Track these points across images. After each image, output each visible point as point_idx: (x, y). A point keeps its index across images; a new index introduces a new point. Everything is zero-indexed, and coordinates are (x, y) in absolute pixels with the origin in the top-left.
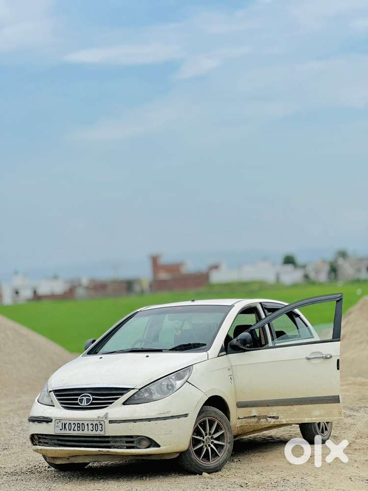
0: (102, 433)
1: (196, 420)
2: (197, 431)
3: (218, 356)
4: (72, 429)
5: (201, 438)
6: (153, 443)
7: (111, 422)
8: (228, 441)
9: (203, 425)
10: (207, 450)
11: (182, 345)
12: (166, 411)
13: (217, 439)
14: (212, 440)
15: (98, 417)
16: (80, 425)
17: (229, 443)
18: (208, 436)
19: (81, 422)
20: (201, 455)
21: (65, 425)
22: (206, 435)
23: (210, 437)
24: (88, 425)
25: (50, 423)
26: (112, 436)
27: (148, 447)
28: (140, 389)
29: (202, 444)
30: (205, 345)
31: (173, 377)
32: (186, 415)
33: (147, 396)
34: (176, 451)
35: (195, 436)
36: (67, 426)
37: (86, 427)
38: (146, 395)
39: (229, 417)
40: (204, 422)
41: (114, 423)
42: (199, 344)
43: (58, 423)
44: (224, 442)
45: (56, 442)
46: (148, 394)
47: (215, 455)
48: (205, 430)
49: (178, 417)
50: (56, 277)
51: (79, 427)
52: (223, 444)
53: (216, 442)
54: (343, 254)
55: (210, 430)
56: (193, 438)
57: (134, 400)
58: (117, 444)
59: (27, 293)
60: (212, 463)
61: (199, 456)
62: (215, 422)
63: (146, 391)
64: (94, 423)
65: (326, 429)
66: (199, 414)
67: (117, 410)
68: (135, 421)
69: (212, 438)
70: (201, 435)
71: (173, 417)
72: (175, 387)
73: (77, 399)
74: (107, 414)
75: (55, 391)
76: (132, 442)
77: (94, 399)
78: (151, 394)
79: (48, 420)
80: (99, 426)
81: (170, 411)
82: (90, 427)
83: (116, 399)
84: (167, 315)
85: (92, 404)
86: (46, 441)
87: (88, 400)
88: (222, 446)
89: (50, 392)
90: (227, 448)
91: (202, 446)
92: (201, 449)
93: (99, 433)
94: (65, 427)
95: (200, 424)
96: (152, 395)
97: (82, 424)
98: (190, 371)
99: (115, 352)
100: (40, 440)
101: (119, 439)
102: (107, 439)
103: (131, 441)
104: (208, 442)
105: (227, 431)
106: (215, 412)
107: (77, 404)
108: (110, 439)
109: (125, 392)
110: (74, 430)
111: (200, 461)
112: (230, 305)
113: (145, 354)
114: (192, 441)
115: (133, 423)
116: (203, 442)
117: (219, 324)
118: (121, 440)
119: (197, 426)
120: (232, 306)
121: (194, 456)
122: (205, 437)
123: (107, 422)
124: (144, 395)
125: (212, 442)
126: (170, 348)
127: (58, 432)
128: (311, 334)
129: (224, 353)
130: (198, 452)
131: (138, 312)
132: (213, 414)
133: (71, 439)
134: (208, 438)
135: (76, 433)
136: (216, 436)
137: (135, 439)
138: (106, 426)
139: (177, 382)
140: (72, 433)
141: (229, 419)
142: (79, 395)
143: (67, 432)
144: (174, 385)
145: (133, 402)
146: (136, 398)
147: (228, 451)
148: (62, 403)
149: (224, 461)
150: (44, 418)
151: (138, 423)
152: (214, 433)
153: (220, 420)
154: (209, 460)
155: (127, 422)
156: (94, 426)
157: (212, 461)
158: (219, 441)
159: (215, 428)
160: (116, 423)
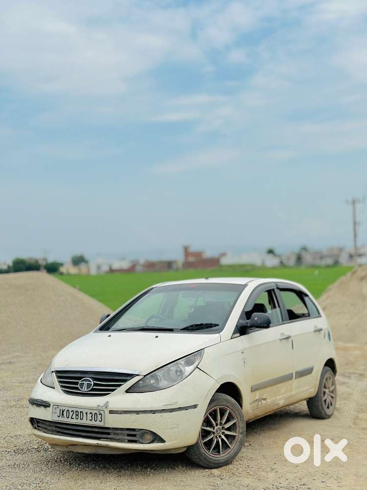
0: (101, 424)
1: (207, 410)
2: (207, 422)
3: (232, 338)
4: (70, 417)
5: (211, 429)
6: (157, 438)
7: (111, 412)
8: (241, 431)
9: (213, 414)
10: (218, 442)
11: (194, 325)
12: (172, 403)
13: (229, 429)
14: (223, 431)
15: (98, 406)
16: (78, 414)
17: (241, 433)
18: (219, 426)
19: (79, 410)
20: (211, 448)
21: (63, 412)
22: (217, 426)
23: (221, 427)
24: (86, 413)
25: (48, 408)
26: (113, 428)
27: (152, 442)
28: (145, 376)
29: (212, 436)
30: (218, 325)
31: (183, 363)
32: (195, 406)
33: (154, 383)
34: (183, 446)
35: (205, 427)
36: (65, 413)
37: (85, 415)
38: (152, 382)
39: (242, 404)
40: (215, 411)
41: (114, 413)
42: (211, 324)
43: (56, 409)
44: (236, 432)
45: (54, 429)
46: (153, 381)
47: (226, 446)
48: (215, 420)
49: (186, 408)
51: (78, 415)
52: (235, 434)
53: (227, 433)
55: (221, 420)
56: (202, 430)
57: (139, 387)
58: (118, 437)
59: (105, 268)
60: (223, 456)
61: (209, 449)
62: (226, 411)
63: (152, 377)
64: (94, 412)
65: (331, 404)
66: (210, 403)
67: (118, 399)
68: (138, 412)
69: (223, 428)
70: (211, 425)
71: (180, 409)
72: (184, 374)
73: (77, 383)
74: (108, 402)
75: (57, 372)
76: (135, 436)
77: (95, 385)
78: (157, 380)
79: (46, 405)
80: (98, 415)
81: (177, 402)
82: (89, 416)
83: (119, 386)
84: (182, 292)
85: (93, 390)
86: (44, 426)
87: (89, 385)
88: (234, 437)
89: (53, 372)
90: (239, 439)
91: (212, 438)
92: (211, 441)
93: (98, 424)
94: (63, 414)
95: (210, 414)
96: (158, 383)
97: (81, 412)
98: (201, 356)
99: (125, 329)
100: (39, 425)
101: (119, 432)
102: (107, 431)
103: (132, 434)
104: (218, 432)
105: (239, 420)
106: (227, 400)
107: (77, 389)
108: (110, 431)
109: (129, 378)
110: (71, 418)
111: (210, 454)
112: (244, 284)
113: (153, 334)
114: (202, 432)
115: (135, 414)
116: (214, 433)
117: (232, 304)
118: (122, 433)
119: (207, 417)
120: (245, 285)
121: (203, 449)
122: (216, 428)
123: (107, 412)
124: (150, 381)
125: (223, 433)
126: (182, 328)
127: (55, 418)
128: (319, 314)
129: (238, 335)
130: (208, 444)
131: (153, 288)
132: (225, 403)
133: (69, 427)
134: (219, 428)
135: (74, 421)
136: (227, 426)
137: (138, 433)
138: (106, 416)
139: (186, 368)
140: (70, 421)
141: (241, 406)
142: (80, 378)
143: (65, 420)
144: (183, 371)
145: (136, 390)
146: (141, 385)
147: (240, 442)
148: (62, 386)
149: (236, 453)
150: (43, 401)
151: (141, 415)
152: (225, 423)
153: (232, 408)
154: (220, 453)
155: (129, 413)
156: (93, 415)
157: (222, 454)
158: (230, 431)
159: (226, 418)
160: (117, 413)
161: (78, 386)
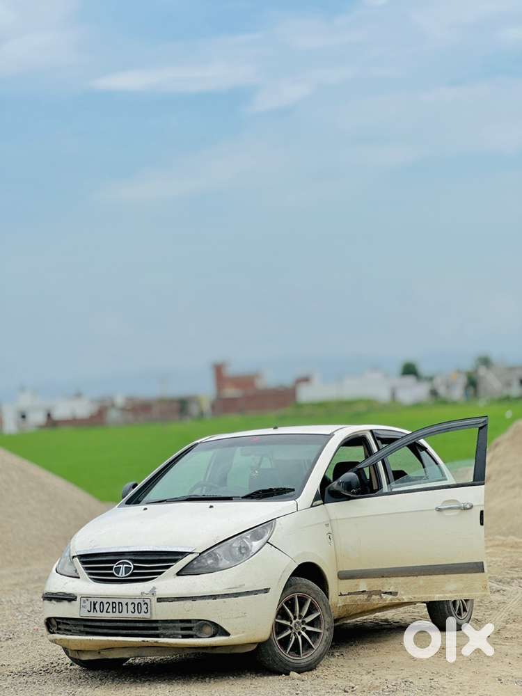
0: (147, 616)
1: (281, 596)
2: (281, 613)
3: (312, 506)
4: (105, 610)
5: (288, 623)
6: (219, 631)
7: (159, 600)
8: (327, 626)
9: (291, 604)
10: (297, 640)
11: (260, 491)
12: (238, 585)
13: (310, 624)
14: (303, 626)
15: (142, 593)
17: (327, 630)
18: (297, 620)
19: (117, 601)
20: (287, 647)
21: (95, 605)
22: (295, 619)
23: (301, 621)
24: (127, 604)
25: (74, 602)
26: (162, 620)
27: (213, 636)
28: (200, 554)
29: (289, 632)
30: (293, 490)
31: (248, 537)
32: (266, 591)
33: (212, 563)
34: (253, 642)
35: (279, 619)
36: (97, 606)
37: (125, 607)
38: (210, 562)
39: (328, 593)
40: (292, 599)
41: (164, 601)
42: (284, 489)
43: (84, 602)
44: (320, 628)
45: (82, 629)
47: (307, 646)
48: (293, 611)
49: (256, 592)
50: (78, 395)
51: (115, 607)
52: (319, 631)
53: (309, 628)
54: (485, 362)
55: (300, 611)
56: (277, 623)
57: (194, 569)
58: (169, 632)
59: (38, 418)
60: (304, 658)
61: (285, 649)
62: (307, 600)
63: (210, 555)
64: (136, 602)
65: (465, 610)
66: (285, 589)
67: (168, 583)
68: (194, 598)
69: (303, 622)
70: (288, 618)
71: (248, 593)
72: (250, 551)
73: (111, 568)
74: (154, 588)
75: (81, 556)
76: (190, 629)
77: (135, 568)
78: (216, 560)
79: (70, 598)
80: (142, 606)
81: (244, 585)
82: (131, 607)
83: (168, 567)
84: (239, 448)
85: (133, 574)
86: (68, 627)
87: (127, 569)
88: (318, 634)
89: (73, 557)
90: (325, 637)
91: (290, 635)
92: (288, 638)
93: (142, 616)
94: (95, 608)
95: (286, 603)
96: (218, 563)
97: (119, 603)
98: (272, 528)
99: (165, 500)
100: (60, 626)
101: (171, 625)
102: (154, 625)
103: (188, 627)
104: (297, 628)
105: (324, 612)
106: (307, 586)
107: (112, 575)
108: (158, 625)
109: (180, 557)
110: (107, 612)
111: (286, 655)
112: (328, 434)
113: (207, 504)
114: (275, 627)
115: (191, 601)
116: (291, 628)
117: (312, 461)
118: (175, 626)
119: (282, 607)
120: (331, 435)
121: (278, 649)
122: (294, 622)
123: (154, 600)
124: (206, 561)
125: (304, 629)
126: (244, 495)
127: (85, 614)
128: (443, 475)
129: (321, 502)
130: (284, 643)
131: (198, 443)
132: (304, 589)
133: (103, 624)
134: (298, 622)
135: (110, 616)
136: (308, 620)
137: (195, 625)
138: (153, 606)
139: (253, 543)
140: (105, 616)
141: (327, 596)
142: (114, 562)
143: (98, 615)
144: (250, 547)
145: (191, 571)
146: (195, 566)
147: (326, 641)
148: (90, 574)
149: (320, 655)
150: (65, 594)
151: (198, 602)
152: (306, 616)
153: (314, 596)
154: (300, 654)
155: (183, 600)
156: (136, 606)
157: (303, 656)
158: (313, 627)
159: (307, 609)
160: (167, 601)
161: (113, 571)
